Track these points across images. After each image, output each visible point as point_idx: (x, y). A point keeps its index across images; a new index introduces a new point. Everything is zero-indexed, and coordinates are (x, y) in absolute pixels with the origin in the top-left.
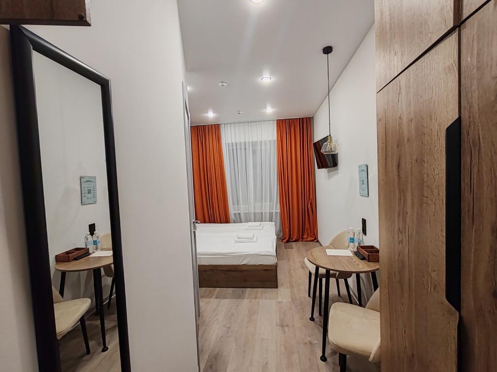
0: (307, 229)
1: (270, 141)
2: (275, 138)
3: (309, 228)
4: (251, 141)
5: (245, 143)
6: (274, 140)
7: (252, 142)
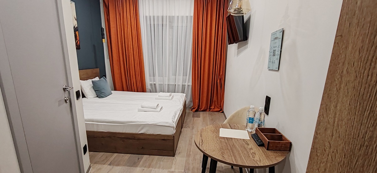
0: (215, 101)
1: (187, 17)
2: (192, 14)
3: (216, 100)
4: (168, 15)
5: (163, 17)
6: (191, 16)
7: (169, 17)
